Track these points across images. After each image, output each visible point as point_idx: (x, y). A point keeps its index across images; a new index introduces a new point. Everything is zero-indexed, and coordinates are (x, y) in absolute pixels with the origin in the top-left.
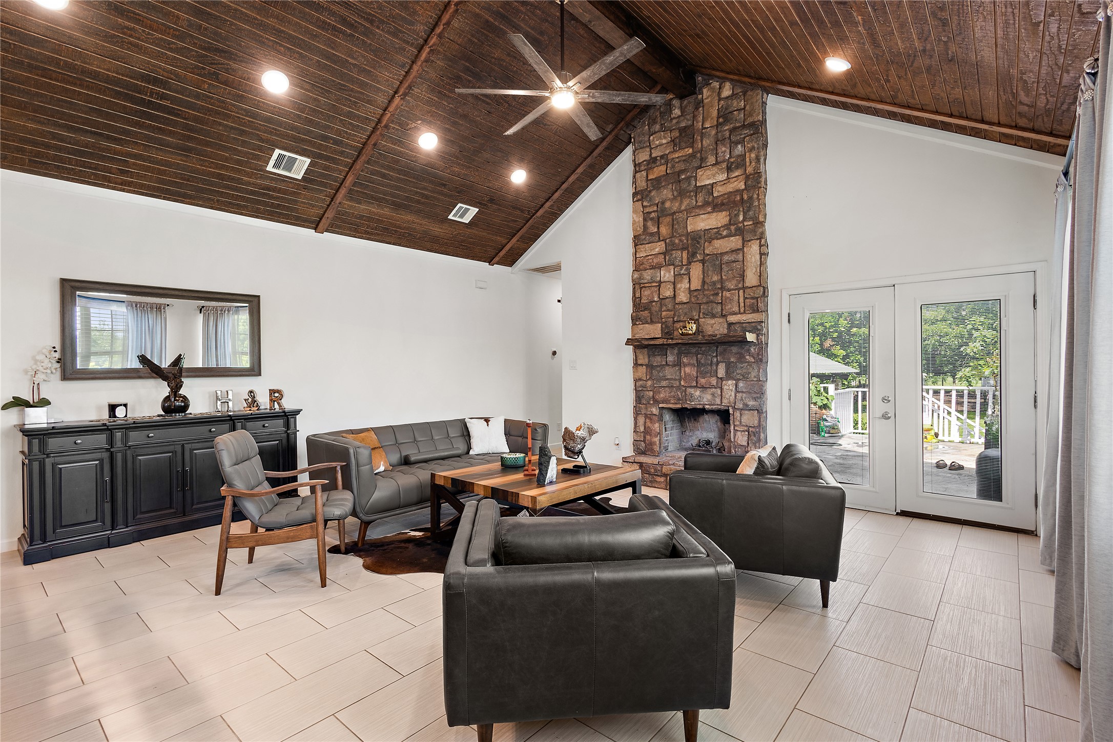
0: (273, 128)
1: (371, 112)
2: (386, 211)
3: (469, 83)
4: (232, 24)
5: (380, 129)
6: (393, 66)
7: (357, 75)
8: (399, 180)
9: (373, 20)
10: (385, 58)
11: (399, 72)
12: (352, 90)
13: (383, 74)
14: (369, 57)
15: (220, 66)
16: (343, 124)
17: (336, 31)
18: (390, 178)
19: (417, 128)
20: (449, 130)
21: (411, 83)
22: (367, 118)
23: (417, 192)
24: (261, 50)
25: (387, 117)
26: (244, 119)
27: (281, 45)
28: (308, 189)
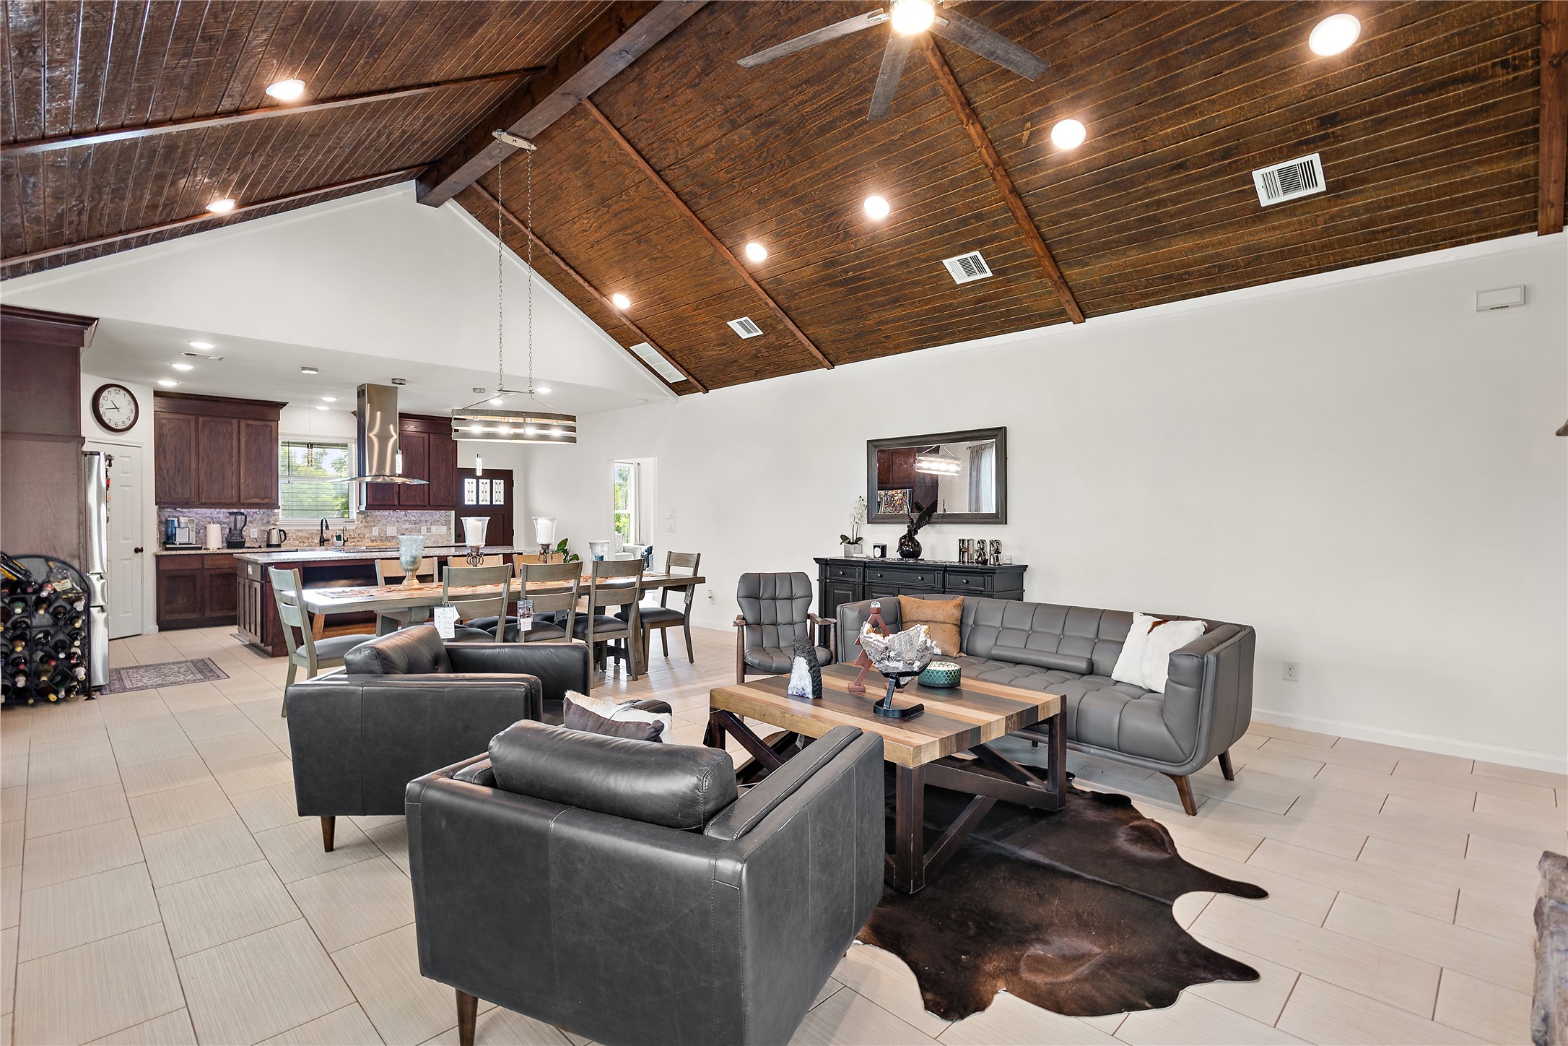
0: (920, 245)
1: (968, 164)
2: (1135, 256)
3: (1023, 23)
4: (815, 191)
5: (995, 172)
6: (927, 103)
7: (915, 143)
8: (1097, 207)
9: (864, 88)
10: (912, 105)
11: (939, 101)
12: (927, 160)
13: (931, 119)
14: (902, 118)
15: (842, 226)
16: (961, 196)
17: (858, 127)
18: (1085, 213)
19: (1034, 133)
20: (1080, 97)
21: (959, 100)
22: (973, 172)
23: (1147, 205)
24: (844, 192)
25: (986, 155)
26: (896, 252)
27: (848, 177)
28: (1014, 281)
